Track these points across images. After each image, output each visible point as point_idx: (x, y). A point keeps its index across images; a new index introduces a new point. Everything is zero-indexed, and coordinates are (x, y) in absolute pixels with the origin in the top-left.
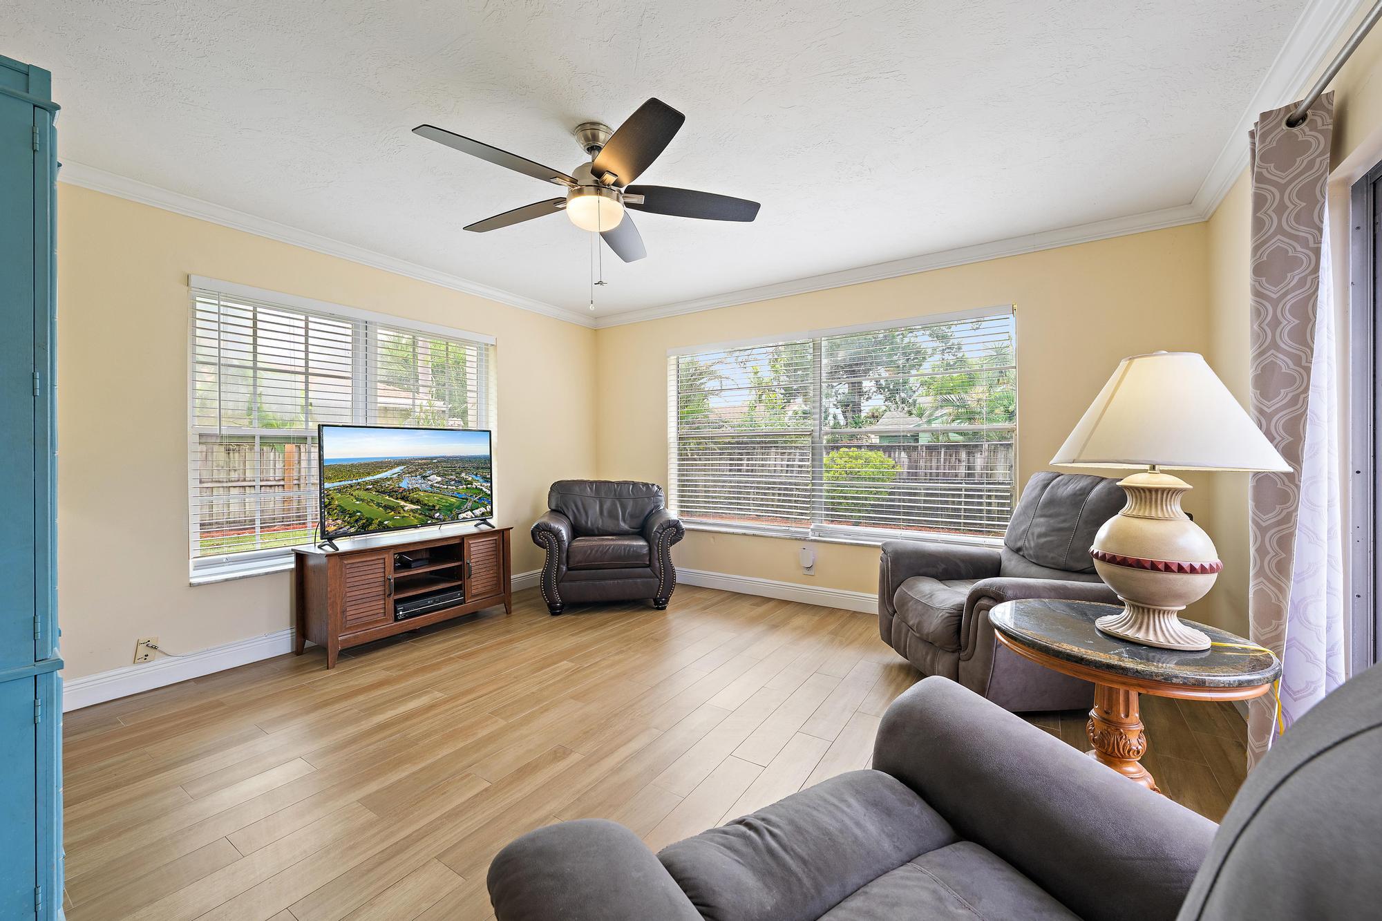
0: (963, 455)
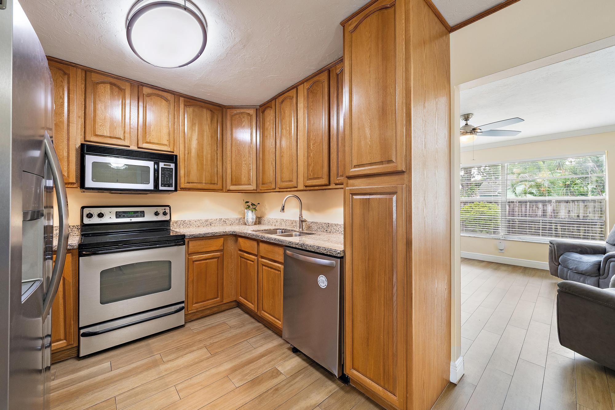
0: (540, 205)
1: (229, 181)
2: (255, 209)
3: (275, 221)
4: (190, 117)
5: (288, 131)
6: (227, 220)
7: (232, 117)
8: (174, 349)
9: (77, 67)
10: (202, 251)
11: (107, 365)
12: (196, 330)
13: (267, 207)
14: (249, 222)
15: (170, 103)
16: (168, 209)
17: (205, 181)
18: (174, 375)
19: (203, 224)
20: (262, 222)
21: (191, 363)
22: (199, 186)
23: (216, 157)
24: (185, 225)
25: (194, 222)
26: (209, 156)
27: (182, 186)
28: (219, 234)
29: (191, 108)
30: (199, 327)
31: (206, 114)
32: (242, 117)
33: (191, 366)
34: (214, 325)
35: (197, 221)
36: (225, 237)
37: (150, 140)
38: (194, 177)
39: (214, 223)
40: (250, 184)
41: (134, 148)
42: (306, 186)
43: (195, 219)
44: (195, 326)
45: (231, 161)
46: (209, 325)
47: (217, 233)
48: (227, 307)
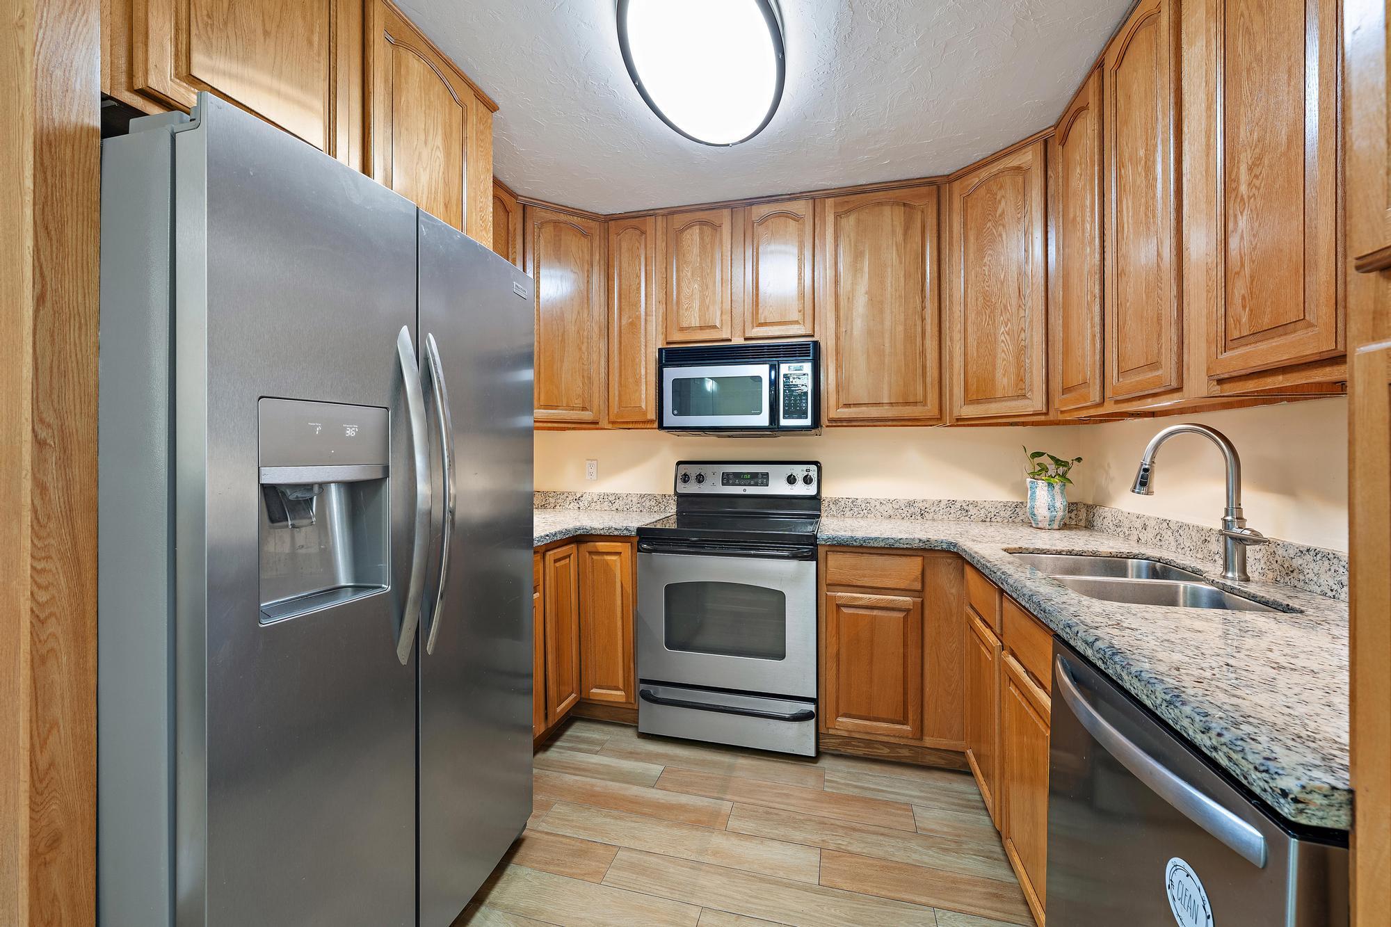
1: (958, 391)
2: (1063, 476)
3: (1138, 524)
4: (850, 241)
5: (1143, 162)
6: (971, 506)
7: (966, 200)
8: (761, 810)
9: (655, 215)
10: (859, 583)
11: (655, 769)
12: (832, 787)
13: (1113, 472)
14: (1040, 518)
15: (804, 224)
16: (814, 471)
17: (890, 397)
18: (720, 877)
19: (900, 511)
20: (1098, 522)
21: (767, 872)
22: (874, 412)
23: (919, 329)
24: (856, 509)
25: (878, 505)
26: (900, 328)
27: (833, 415)
28: (908, 546)
29: (850, 217)
30: (843, 781)
31: (891, 218)
32: (995, 188)
33: (762, 880)
34: (879, 798)
35: (884, 502)
36: (927, 555)
37: (765, 318)
38: (860, 387)
39: (932, 510)
40: (1024, 396)
41: (738, 341)
42: (1220, 382)
43: (882, 497)
44: (836, 772)
45: (965, 330)
46: (870, 789)
47: (901, 541)
48: (941, 763)
